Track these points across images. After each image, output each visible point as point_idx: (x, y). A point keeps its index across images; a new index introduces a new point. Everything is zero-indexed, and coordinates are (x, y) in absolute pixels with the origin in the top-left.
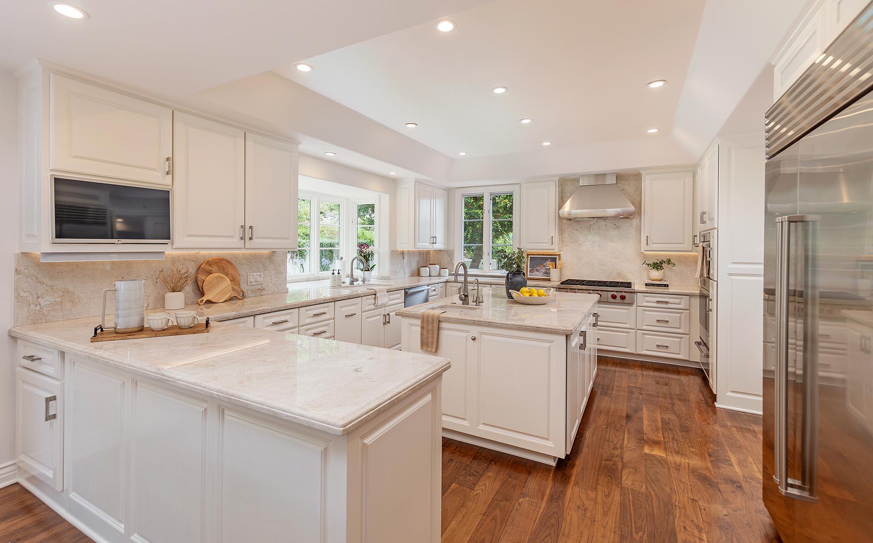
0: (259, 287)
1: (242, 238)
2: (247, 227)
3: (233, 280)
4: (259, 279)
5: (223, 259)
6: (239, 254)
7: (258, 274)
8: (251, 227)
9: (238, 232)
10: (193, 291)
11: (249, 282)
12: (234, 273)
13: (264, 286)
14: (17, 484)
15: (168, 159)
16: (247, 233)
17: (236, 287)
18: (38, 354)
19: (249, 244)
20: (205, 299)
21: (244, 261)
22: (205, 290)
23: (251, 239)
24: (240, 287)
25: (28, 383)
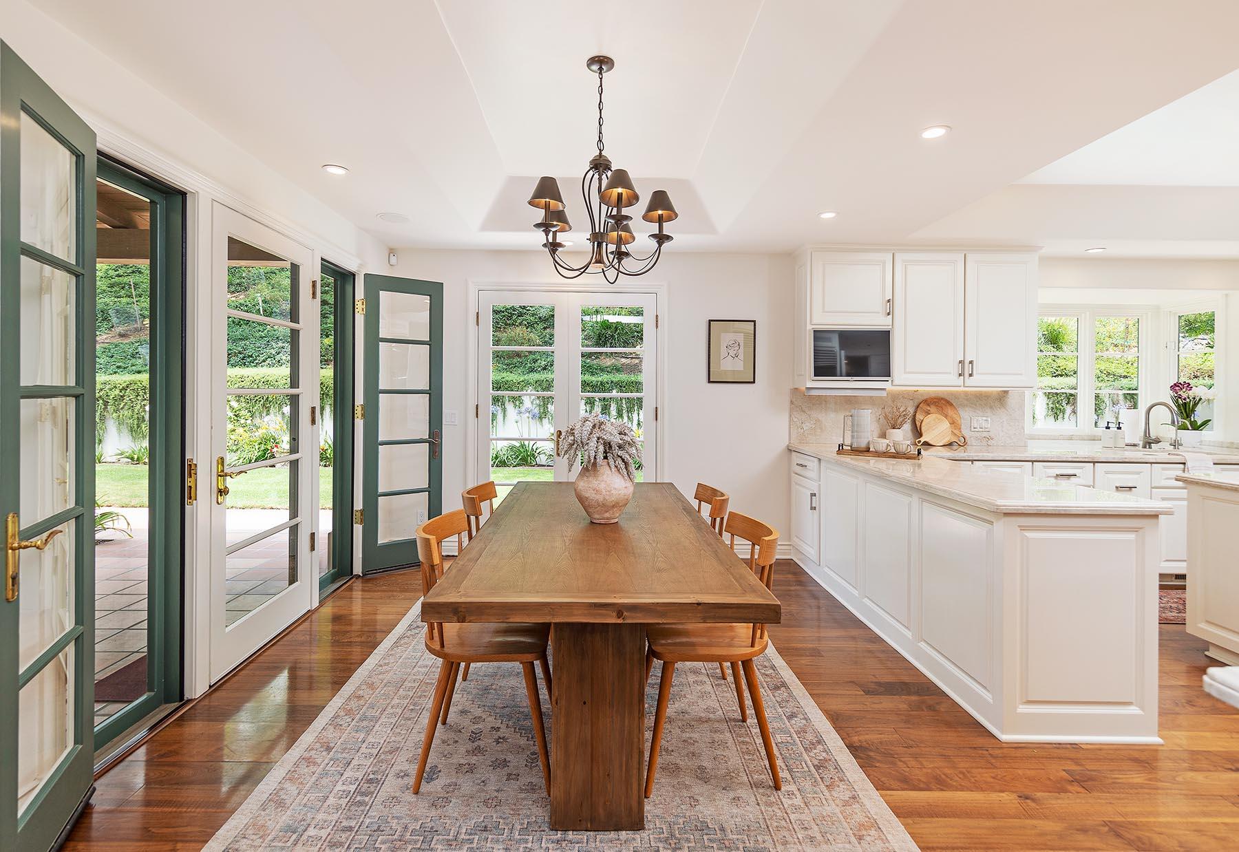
0: (985, 434)
1: (960, 375)
2: (967, 362)
3: (953, 423)
4: (984, 425)
5: (942, 399)
6: (960, 394)
7: (985, 418)
8: (971, 362)
9: (956, 369)
10: (912, 430)
11: (972, 428)
12: (955, 416)
13: (991, 434)
14: (792, 559)
15: (889, 301)
16: (965, 368)
17: (956, 432)
18: (804, 463)
19: (970, 381)
20: (923, 440)
21: (966, 402)
22: (923, 431)
23: (971, 375)
24: (961, 432)
25: (799, 485)
